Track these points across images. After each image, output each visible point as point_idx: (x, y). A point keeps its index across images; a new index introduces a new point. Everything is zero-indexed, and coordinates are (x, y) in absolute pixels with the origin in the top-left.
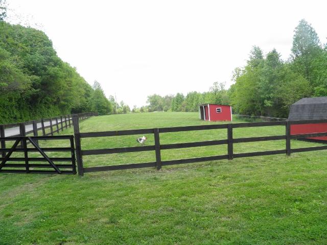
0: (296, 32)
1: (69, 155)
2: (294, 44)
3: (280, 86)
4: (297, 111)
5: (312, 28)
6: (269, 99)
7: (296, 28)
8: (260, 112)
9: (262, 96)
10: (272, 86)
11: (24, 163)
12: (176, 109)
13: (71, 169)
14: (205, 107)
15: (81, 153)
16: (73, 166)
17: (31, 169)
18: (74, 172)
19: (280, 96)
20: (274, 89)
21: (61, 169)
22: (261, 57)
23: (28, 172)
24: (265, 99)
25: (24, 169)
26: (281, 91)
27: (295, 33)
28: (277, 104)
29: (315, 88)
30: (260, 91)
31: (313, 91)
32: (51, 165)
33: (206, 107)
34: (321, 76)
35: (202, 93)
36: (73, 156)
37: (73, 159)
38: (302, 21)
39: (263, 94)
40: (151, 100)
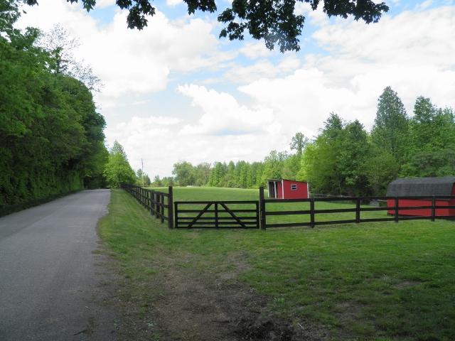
0: (381, 101)
1: (254, 214)
2: (378, 114)
3: (364, 162)
4: (394, 190)
5: (398, 98)
6: (350, 176)
7: (381, 97)
8: (339, 190)
9: (343, 173)
10: (354, 162)
11: (214, 221)
12: (217, 183)
13: (255, 225)
14: (276, 183)
15: (265, 214)
16: (257, 223)
17: (219, 226)
18: (258, 227)
19: (364, 173)
20: (356, 164)
21: (247, 225)
22: (340, 127)
23: (217, 228)
24: (345, 176)
25: (214, 226)
26: (365, 168)
27: (379, 102)
28: (360, 182)
29: (402, 166)
30: (340, 167)
31: (400, 169)
32: (238, 223)
33: (278, 183)
34: (408, 153)
35: (251, 163)
36: (258, 216)
37: (257, 218)
38: (388, 89)
39: (344, 170)
40: (179, 170)
